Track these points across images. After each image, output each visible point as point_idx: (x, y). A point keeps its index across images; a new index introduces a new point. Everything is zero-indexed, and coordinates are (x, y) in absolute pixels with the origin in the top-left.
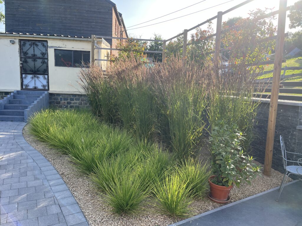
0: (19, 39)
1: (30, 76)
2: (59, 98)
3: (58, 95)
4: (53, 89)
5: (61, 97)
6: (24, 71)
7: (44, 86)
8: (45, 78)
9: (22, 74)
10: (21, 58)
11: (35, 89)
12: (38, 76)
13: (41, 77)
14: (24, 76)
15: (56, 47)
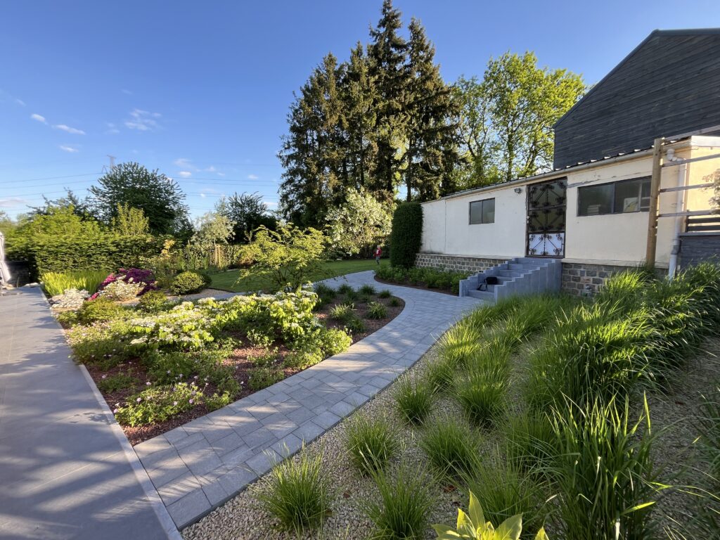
0: (528, 185)
1: (538, 236)
2: (579, 271)
3: (578, 265)
4: (571, 256)
5: (582, 269)
6: (532, 229)
7: (557, 251)
8: (560, 238)
9: (528, 234)
10: (528, 211)
11: (545, 255)
12: (550, 235)
13: (554, 236)
14: (530, 236)
15: (581, 183)
